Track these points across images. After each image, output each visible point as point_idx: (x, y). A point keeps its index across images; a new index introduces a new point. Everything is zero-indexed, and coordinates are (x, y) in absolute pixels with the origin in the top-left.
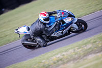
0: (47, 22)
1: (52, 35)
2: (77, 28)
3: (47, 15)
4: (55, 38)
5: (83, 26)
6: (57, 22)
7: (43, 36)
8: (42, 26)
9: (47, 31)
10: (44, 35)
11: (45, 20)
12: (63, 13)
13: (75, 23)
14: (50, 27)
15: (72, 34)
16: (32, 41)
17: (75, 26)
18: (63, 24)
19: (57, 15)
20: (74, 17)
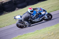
0: (32, 13)
5: (50, 17)
11: (31, 12)
13: (46, 15)
14: (33, 16)
15: (44, 21)
18: (40, 15)
19: (37, 10)
20: (46, 11)
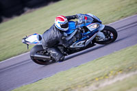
1: (71, 47)
2: (104, 37)
3: (66, 20)
4: (74, 50)
5: (112, 35)
6: (78, 29)
7: (59, 47)
8: (58, 35)
9: (64, 41)
10: (61, 46)
12: (86, 17)
13: (102, 31)
14: (69, 35)
15: (97, 45)
16: (45, 54)
17: (101, 34)
18: (86, 32)
19: (78, 21)
20: (101, 23)
